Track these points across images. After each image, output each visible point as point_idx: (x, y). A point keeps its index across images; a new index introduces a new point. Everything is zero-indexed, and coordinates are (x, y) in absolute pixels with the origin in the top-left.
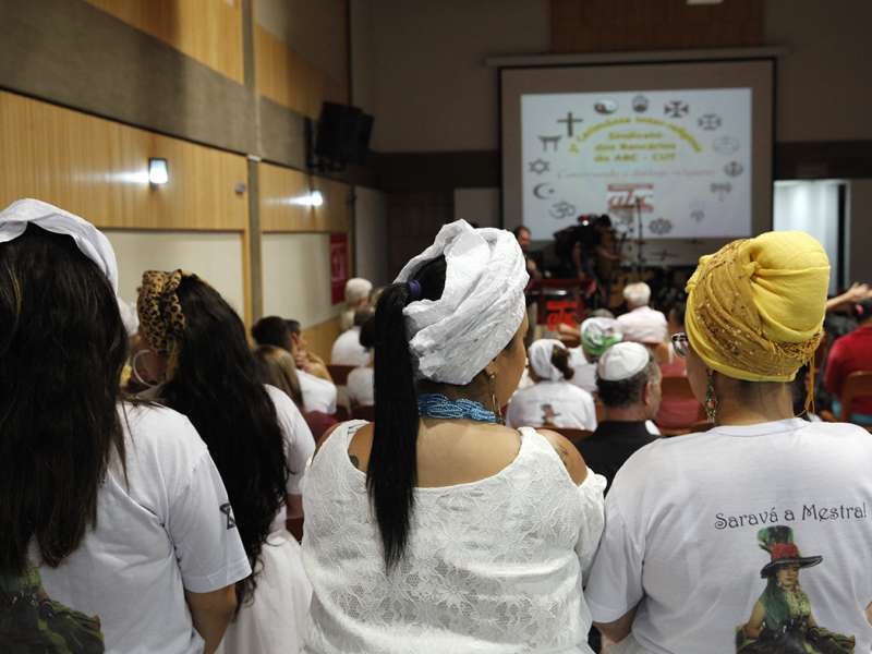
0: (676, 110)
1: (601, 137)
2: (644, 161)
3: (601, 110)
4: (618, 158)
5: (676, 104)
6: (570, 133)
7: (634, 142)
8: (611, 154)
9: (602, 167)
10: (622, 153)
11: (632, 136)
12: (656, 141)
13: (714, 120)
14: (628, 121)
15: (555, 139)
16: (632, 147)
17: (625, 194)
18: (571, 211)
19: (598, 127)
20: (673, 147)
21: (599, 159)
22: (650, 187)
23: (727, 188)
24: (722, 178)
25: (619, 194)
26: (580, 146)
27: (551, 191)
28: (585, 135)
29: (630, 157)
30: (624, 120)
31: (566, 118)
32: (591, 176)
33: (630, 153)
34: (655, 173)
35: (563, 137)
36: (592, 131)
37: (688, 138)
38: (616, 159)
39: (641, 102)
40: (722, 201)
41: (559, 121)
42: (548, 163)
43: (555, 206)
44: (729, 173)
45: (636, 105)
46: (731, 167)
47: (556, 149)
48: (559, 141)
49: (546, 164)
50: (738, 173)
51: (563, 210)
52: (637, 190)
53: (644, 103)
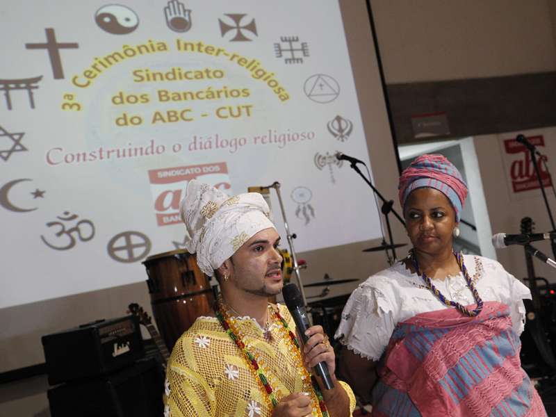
0: (239, 29)
1: (119, 77)
2: (203, 120)
4: (157, 117)
6: (58, 74)
7: (180, 86)
8: (146, 111)
9: (132, 137)
10: (164, 108)
11: (174, 75)
12: (216, 84)
13: (296, 45)
14: (163, 47)
15: (29, 84)
16: (178, 97)
18: (86, 230)
19: (113, 57)
20: (246, 93)
21: (123, 121)
22: (223, 168)
24: (330, 144)
25: (174, 186)
26: (80, 96)
27: (38, 194)
28: (88, 75)
29: (179, 115)
30: (156, 47)
31: (43, 39)
32: (114, 155)
33: (177, 106)
34: (224, 144)
35: (43, 79)
36: (100, 66)
37: (265, 77)
38: (155, 120)
39: (180, 13)
40: (334, 181)
41: (30, 46)
42: (22, 135)
43: (50, 224)
44: (335, 135)
45: (170, 18)
46: (336, 124)
47: (33, 106)
48: (37, 87)
49: (16, 137)
50: (348, 134)
51: (69, 232)
52: (202, 173)
53: (185, 15)
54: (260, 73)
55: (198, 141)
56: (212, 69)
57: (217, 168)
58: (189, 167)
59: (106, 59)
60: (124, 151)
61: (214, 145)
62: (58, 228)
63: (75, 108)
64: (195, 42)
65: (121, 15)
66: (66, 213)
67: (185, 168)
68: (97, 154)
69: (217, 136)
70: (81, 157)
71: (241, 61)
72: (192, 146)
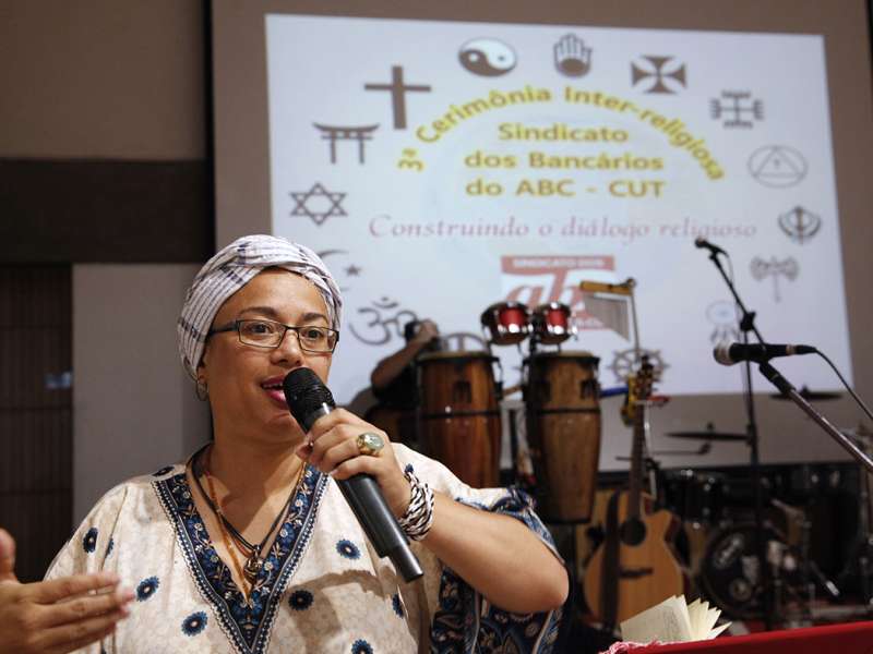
0: (660, 76)
1: (479, 133)
2: (588, 195)
3: (478, 65)
4: (524, 187)
5: (659, 62)
6: (400, 121)
7: (562, 148)
8: (509, 178)
9: (490, 210)
10: (535, 176)
11: (555, 133)
12: (613, 150)
13: (745, 103)
14: (546, 96)
15: (362, 134)
16: (556, 163)
17: (547, 281)
19: (475, 106)
20: (658, 165)
21: (478, 188)
22: (608, 264)
23: (790, 270)
24: (778, 247)
25: (534, 281)
26: (423, 151)
27: (353, 271)
28: (438, 126)
29: (554, 187)
30: (535, 94)
31: (388, 79)
32: (457, 232)
33: (554, 175)
34: (615, 230)
35: (380, 129)
36: (456, 117)
37: (690, 144)
38: (520, 191)
39: (575, 52)
40: (778, 299)
41: (370, 87)
42: (342, 196)
43: (363, 311)
44: (790, 234)
45: (561, 58)
46: (794, 219)
47: (362, 160)
48: (369, 138)
49: (336, 198)
50: (813, 233)
51: (384, 324)
52: (577, 267)
53: (582, 54)
54: (683, 139)
55: (578, 223)
56: (611, 129)
57: (600, 263)
58: (558, 258)
59: (466, 108)
60: (472, 229)
61: (599, 231)
62: (371, 317)
63: (415, 167)
64: (592, 92)
65: (495, 53)
66: (385, 299)
67: (553, 258)
68: (436, 229)
69: (605, 220)
70: (414, 231)
71: (657, 121)
72: (568, 230)
